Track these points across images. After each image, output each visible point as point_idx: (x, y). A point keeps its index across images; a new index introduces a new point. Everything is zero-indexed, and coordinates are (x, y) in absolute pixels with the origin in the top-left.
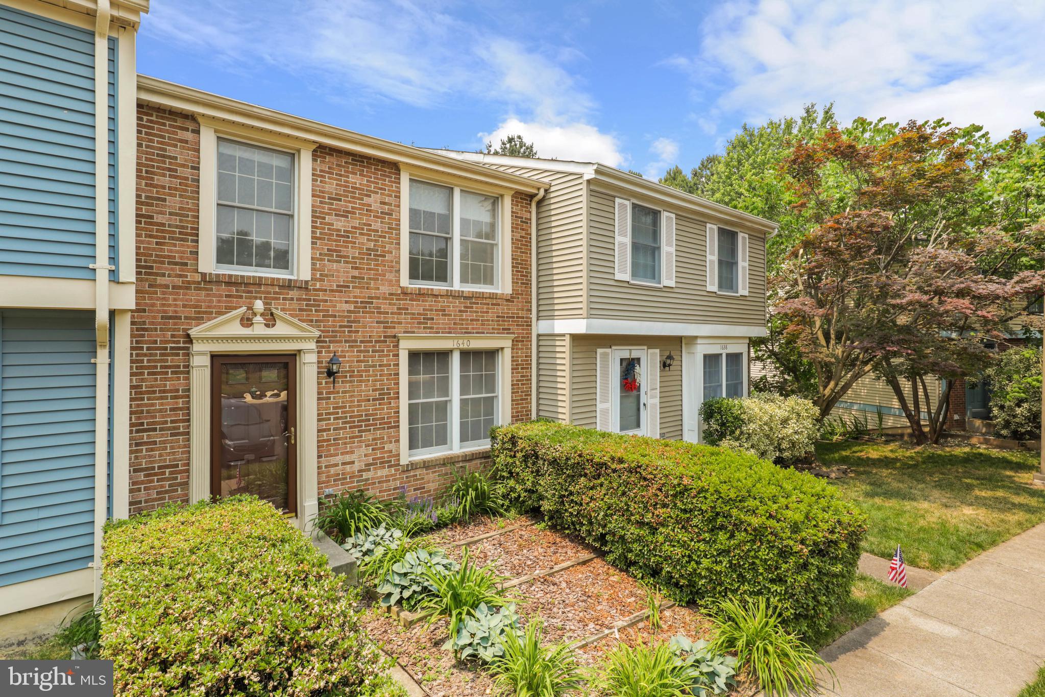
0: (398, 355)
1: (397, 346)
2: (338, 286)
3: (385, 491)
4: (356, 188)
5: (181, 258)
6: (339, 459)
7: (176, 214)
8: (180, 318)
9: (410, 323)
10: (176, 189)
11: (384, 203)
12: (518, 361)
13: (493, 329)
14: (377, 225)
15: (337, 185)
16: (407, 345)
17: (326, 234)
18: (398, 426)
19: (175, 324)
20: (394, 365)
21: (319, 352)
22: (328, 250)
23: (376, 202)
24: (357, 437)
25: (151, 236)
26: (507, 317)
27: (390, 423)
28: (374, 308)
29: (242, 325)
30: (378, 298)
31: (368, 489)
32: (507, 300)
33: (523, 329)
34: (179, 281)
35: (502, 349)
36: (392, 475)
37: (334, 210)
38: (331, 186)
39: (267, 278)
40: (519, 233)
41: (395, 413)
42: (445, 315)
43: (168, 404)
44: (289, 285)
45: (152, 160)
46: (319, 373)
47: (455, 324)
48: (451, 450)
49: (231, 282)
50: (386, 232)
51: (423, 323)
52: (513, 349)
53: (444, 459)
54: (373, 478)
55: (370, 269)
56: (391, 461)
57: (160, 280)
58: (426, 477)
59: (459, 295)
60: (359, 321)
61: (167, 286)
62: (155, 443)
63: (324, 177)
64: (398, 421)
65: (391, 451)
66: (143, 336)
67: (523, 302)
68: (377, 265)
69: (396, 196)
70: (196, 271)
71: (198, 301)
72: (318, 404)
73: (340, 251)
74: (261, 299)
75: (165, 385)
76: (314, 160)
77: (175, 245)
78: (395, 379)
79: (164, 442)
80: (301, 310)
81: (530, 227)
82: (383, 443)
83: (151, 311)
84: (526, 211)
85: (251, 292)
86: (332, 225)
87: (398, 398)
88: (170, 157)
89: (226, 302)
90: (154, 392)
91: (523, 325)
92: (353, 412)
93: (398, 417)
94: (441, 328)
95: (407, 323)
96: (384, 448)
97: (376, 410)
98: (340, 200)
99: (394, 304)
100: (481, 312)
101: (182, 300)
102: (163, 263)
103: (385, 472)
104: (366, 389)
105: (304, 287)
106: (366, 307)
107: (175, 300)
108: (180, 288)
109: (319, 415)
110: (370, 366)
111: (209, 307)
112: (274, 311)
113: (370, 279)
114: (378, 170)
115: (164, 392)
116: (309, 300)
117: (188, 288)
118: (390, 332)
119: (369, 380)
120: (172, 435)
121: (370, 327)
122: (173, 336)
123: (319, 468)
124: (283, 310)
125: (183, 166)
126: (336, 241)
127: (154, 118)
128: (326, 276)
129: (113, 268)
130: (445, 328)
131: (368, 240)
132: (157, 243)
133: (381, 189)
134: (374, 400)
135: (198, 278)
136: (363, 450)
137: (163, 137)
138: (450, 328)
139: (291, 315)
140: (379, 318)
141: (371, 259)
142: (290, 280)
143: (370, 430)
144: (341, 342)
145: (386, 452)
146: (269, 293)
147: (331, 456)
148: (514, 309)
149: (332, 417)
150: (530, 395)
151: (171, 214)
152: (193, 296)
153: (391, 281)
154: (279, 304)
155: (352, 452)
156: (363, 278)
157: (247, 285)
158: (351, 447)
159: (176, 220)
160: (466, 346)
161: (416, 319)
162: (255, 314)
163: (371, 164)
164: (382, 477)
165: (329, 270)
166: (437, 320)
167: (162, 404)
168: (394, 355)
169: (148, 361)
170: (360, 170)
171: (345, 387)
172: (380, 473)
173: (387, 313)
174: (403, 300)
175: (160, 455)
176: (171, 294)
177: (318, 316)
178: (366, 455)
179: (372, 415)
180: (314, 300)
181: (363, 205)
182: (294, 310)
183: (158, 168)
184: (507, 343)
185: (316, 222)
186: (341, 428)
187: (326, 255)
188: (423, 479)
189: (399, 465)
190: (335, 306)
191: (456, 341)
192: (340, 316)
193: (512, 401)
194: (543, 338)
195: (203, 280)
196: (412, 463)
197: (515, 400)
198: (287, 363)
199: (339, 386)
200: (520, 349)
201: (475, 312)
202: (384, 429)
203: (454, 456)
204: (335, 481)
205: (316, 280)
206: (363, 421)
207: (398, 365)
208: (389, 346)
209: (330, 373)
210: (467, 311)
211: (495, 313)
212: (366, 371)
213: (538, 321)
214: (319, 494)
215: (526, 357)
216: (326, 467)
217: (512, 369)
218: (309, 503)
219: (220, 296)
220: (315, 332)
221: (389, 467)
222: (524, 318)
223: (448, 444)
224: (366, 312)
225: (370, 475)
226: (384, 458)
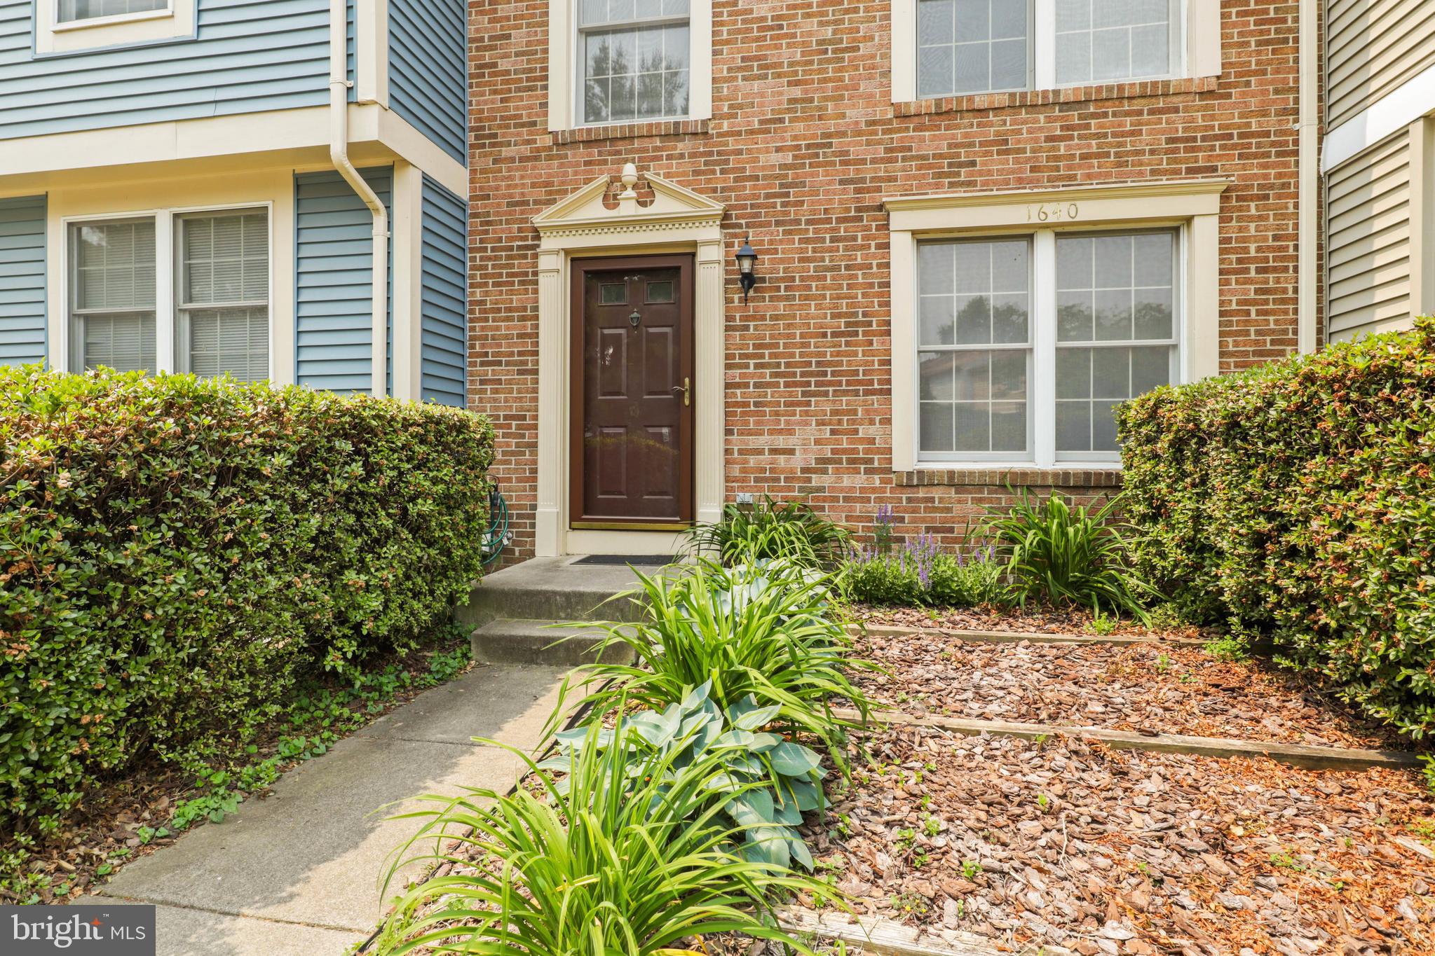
0: (887, 246)
1: (886, 227)
2: (761, 122)
3: (859, 519)
5: (529, 115)
6: (763, 441)
7: (523, 53)
8: (526, 203)
9: (915, 178)
10: (522, 17)
12: (1246, 250)
13: (1154, 171)
17: (739, 31)
18: (889, 392)
19: (521, 212)
20: (879, 266)
21: (728, 245)
22: (743, 59)
24: (799, 404)
25: (495, 92)
26: (1205, 138)
27: (871, 382)
28: (834, 154)
29: (607, 206)
30: (843, 134)
31: (822, 509)
32: (1203, 95)
33: (1265, 166)
34: (526, 150)
35: (1189, 220)
36: (874, 490)
39: (640, 128)
41: (882, 363)
42: (1007, 152)
43: (514, 328)
44: (676, 133)
46: (727, 282)
47: (1033, 169)
48: (1032, 461)
49: (593, 141)
51: (948, 175)
52: (1222, 220)
53: (1003, 475)
54: (832, 489)
55: (826, 80)
56: (875, 459)
57: (506, 152)
58: (957, 507)
59: (1049, 102)
60: (803, 184)
61: (512, 160)
62: (499, 382)
64: (889, 382)
65: (872, 441)
66: (487, 232)
68: (841, 69)
70: (546, 131)
71: (550, 175)
72: (727, 338)
73: (765, 57)
74: (633, 161)
75: (511, 300)
77: (521, 99)
78: (880, 295)
79: (509, 382)
80: (696, 173)
82: (854, 422)
83: (496, 197)
85: (619, 153)
86: (751, 11)
87: (888, 333)
89: (585, 172)
90: (499, 310)
91: (1268, 155)
92: (792, 355)
93: (889, 372)
94: (996, 181)
95: (908, 178)
96: (856, 431)
97: (838, 354)
99: (879, 142)
100: (1114, 135)
101: (530, 177)
102: (508, 127)
103: (860, 480)
104: (816, 314)
105: (701, 133)
106: (817, 155)
107: (522, 177)
108: (527, 159)
109: (727, 357)
110: (827, 269)
111: (563, 183)
112: (651, 177)
113: (826, 99)
115: (509, 310)
116: (711, 154)
117: (536, 158)
118: (869, 199)
119: (824, 297)
120: (520, 372)
121: (826, 192)
122: (520, 230)
123: (727, 451)
124: (667, 175)
126: (757, 39)
128: (741, 107)
130: (1008, 181)
131: (821, 24)
134: (834, 335)
135: (548, 141)
136: (812, 431)
138: (1020, 180)
139: (678, 182)
140: (844, 172)
141: (828, 61)
143: (826, 394)
144: (768, 224)
145: (862, 441)
146: (646, 150)
147: (750, 433)
148: (1228, 114)
149: (752, 362)
151: (517, 54)
152: (545, 169)
153: (872, 96)
154: (661, 167)
155: (790, 432)
156: (811, 100)
157: (613, 141)
158: (787, 422)
159: (523, 63)
161: (930, 167)
162: (624, 187)
164: (852, 489)
165: (745, 96)
166: (984, 164)
167: (508, 328)
168: (879, 246)
169: (494, 267)
171: (776, 308)
172: (847, 481)
173: (864, 161)
174: (899, 130)
175: (506, 401)
176: (517, 169)
177: (725, 180)
179: (830, 364)
180: (719, 153)
182: (684, 174)
184: (1202, 204)
185: (721, 14)
186: (768, 385)
187: (739, 69)
188: (949, 510)
189: (890, 471)
190: (756, 160)
191: (1036, 207)
192: (765, 177)
193: (1222, 354)
194: (1334, 180)
195: (556, 144)
196: (920, 473)
197: (1232, 354)
198: (678, 269)
199: (766, 306)
200: (1251, 219)
201: (1097, 136)
202: (856, 393)
203: (1035, 474)
204: (757, 480)
205: (722, 117)
206: (811, 374)
207: (888, 265)
208: (868, 228)
209: (749, 280)
210: (1071, 138)
211: (1163, 132)
212: (819, 278)
213: (1320, 141)
214: (727, 499)
215: (1276, 238)
216: (741, 452)
217: (1221, 272)
218: (709, 510)
219: (577, 164)
220: (718, 207)
221: (867, 471)
222: (1267, 134)
223: (1024, 448)
224: (819, 165)
225: (826, 480)
226: (855, 451)
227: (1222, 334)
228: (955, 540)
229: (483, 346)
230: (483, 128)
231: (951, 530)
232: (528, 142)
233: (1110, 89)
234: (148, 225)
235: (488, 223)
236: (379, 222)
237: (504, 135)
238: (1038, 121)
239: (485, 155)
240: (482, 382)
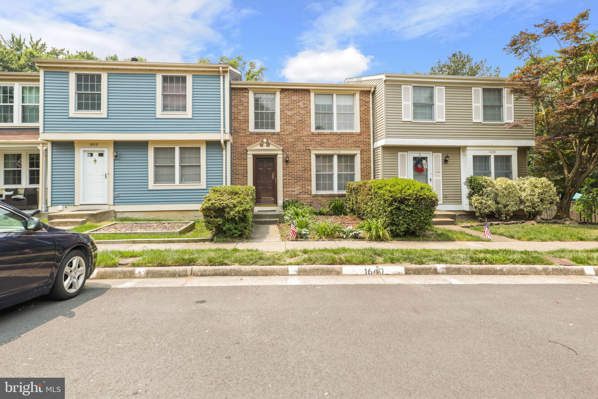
0: (311, 156)
1: (310, 153)
2: (289, 133)
4: (295, 101)
5: (245, 128)
6: (290, 189)
7: (244, 116)
8: (245, 145)
9: (315, 145)
10: (243, 109)
11: (305, 104)
12: (364, 159)
13: (351, 146)
14: (302, 112)
15: (288, 100)
16: (313, 152)
17: (285, 117)
18: (311, 181)
19: (243, 146)
20: (309, 159)
21: (283, 154)
22: (286, 122)
23: (301, 104)
24: (296, 183)
25: (238, 123)
26: (358, 142)
27: (308, 179)
28: (302, 140)
29: (261, 146)
30: (303, 136)
32: (358, 135)
33: (366, 147)
34: (244, 135)
35: (356, 154)
36: (309, 198)
37: (288, 109)
38: (286, 101)
39: (267, 132)
40: (363, 107)
41: (310, 176)
42: (330, 141)
43: (242, 168)
44: (273, 134)
45: (238, 103)
46: (283, 161)
47: (333, 145)
48: (334, 192)
49: (257, 134)
50: (305, 114)
51: (320, 145)
52: (361, 154)
53: (330, 195)
54: (302, 198)
55: (300, 127)
56: (309, 192)
57: (240, 134)
58: (322, 200)
59: (336, 134)
60: (296, 145)
61: (242, 136)
62: (239, 178)
63: (284, 99)
64: (311, 179)
65: (308, 189)
66: (236, 150)
67: (366, 135)
68: (302, 125)
69: (309, 101)
70: (248, 131)
71: (249, 140)
72: (283, 171)
73: (289, 122)
74: (265, 138)
76: (281, 94)
77: (243, 125)
78: (310, 164)
79: (241, 178)
80: (277, 141)
81: (370, 104)
82: (305, 186)
83: (238, 143)
84: (367, 98)
85: (263, 137)
86: (287, 114)
87: (311, 171)
88: (242, 101)
89: (256, 140)
90: (239, 165)
91: (367, 145)
92: (295, 174)
93: (311, 177)
94: (328, 146)
95: (314, 145)
96: (305, 188)
97: (303, 174)
98: (289, 105)
99: (309, 138)
100: (345, 140)
101: (245, 140)
102: (241, 130)
103: (306, 196)
104: (299, 167)
105: (278, 134)
106: (299, 140)
107: (244, 140)
109: (283, 174)
110: (301, 159)
111: (252, 141)
112: (269, 142)
113: (300, 130)
114: (302, 93)
115: (241, 165)
116: (280, 138)
117: (247, 136)
118: (307, 148)
119: (300, 164)
120: (243, 177)
121: (300, 146)
122: (243, 150)
123: (283, 191)
124: (272, 141)
125: (245, 103)
126: (288, 119)
127: (238, 91)
128: (285, 130)
129: (224, 130)
130: (330, 146)
131: (299, 117)
132: (239, 125)
133: (304, 99)
137: (240, 96)
138: (331, 146)
139: (274, 143)
140: (303, 143)
141: (300, 124)
142: (274, 132)
143: (301, 181)
144: (290, 151)
145: (307, 189)
146: (268, 136)
147: (287, 188)
148: (361, 138)
149: (288, 175)
150: (371, 174)
151: (242, 116)
152: (249, 138)
153: (308, 130)
154: (271, 140)
155: (295, 188)
156: (298, 130)
157: (262, 134)
158: (294, 186)
159: (243, 118)
160: (338, 153)
161: (317, 143)
162: (264, 143)
163: (300, 91)
165: (286, 128)
166: (326, 143)
167: (241, 168)
168: (309, 156)
169: (238, 156)
170: (296, 94)
171: (292, 166)
172: (304, 196)
173: (306, 141)
174: (312, 137)
175: (241, 182)
176: (243, 138)
177: (283, 143)
178: (299, 189)
179: (301, 176)
180: (281, 138)
181: (297, 106)
182: (275, 141)
183: (239, 104)
184: (358, 152)
185: (281, 113)
186: (291, 179)
187: (285, 123)
188: (321, 201)
189: (311, 194)
190: (288, 140)
191: (335, 151)
192: (290, 143)
193: (361, 175)
194: (375, 150)
195: (250, 134)
196: (316, 194)
197: (363, 175)
198: (274, 158)
199: (290, 166)
200: (365, 154)
201: (343, 140)
202: (306, 181)
203: (334, 194)
204: (289, 196)
205: (282, 132)
206: (298, 178)
207: (311, 159)
208: (307, 153)
209: (287, 161)
210: (339, 140)
211: (352, 140)
212: (299, 161)
213: (373, 143)
214: (283, 200)
215: (368, 158)
216: (286, 191)
217: (361, 162)
218: (280, 202)
219: (255, 138)
220: (282, 148)
221: (308, 194)
222: (367, 142)
223: (333, 190)
224: (299, 141)
225: (301, 196)
226: (306, 191)
227: (361, 172)
228: (322, 206)
229: (236, 171)
230: (235, 130)
231: (321, 204)
232: (245, 133)
233: (345, 133)
234: (174, 148)
235: (237, 148)
236: (224, 151)
237: (240, 131)
238: (334, 137)
239: (236, 135)
240: (235, 178)
